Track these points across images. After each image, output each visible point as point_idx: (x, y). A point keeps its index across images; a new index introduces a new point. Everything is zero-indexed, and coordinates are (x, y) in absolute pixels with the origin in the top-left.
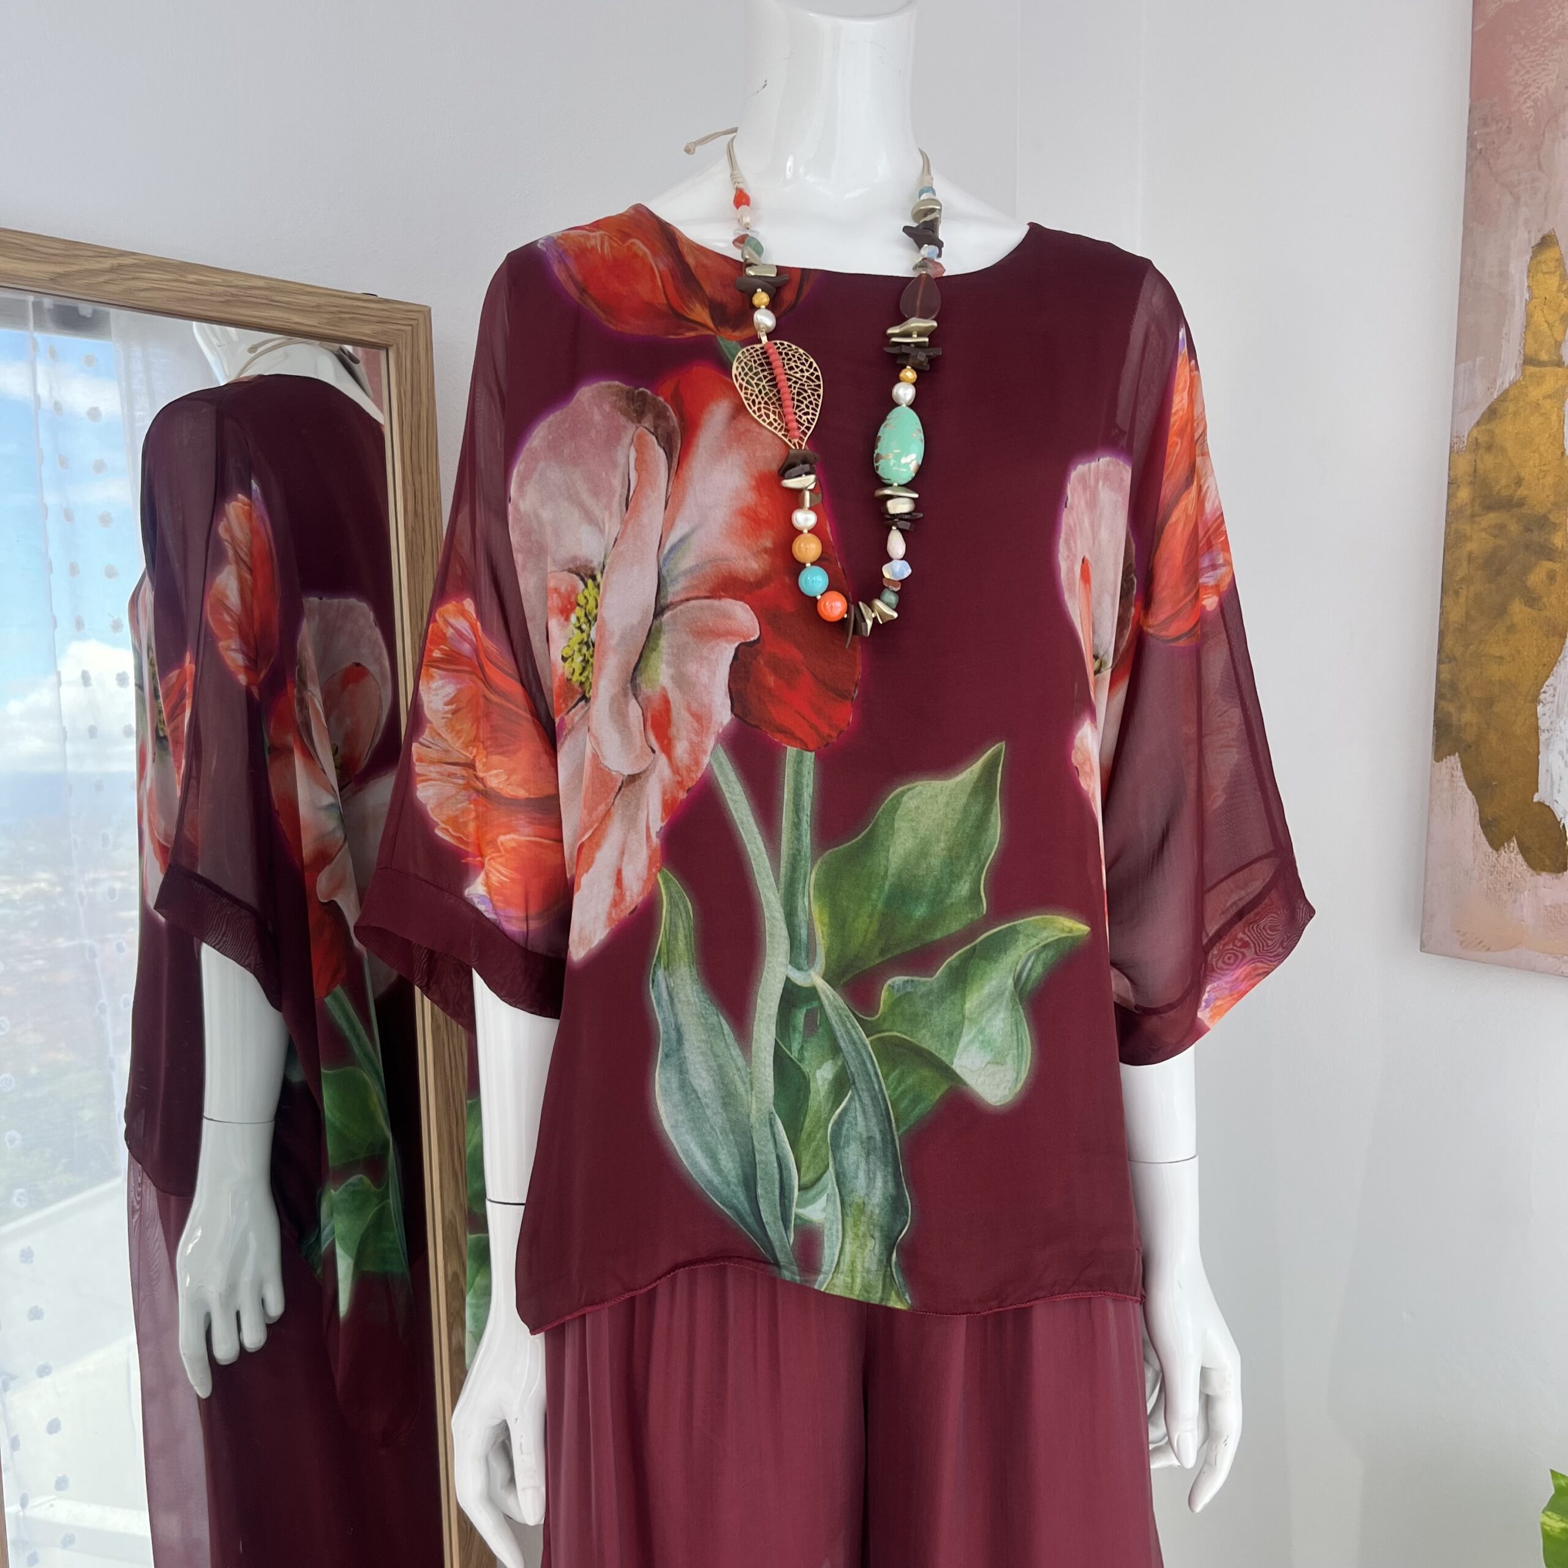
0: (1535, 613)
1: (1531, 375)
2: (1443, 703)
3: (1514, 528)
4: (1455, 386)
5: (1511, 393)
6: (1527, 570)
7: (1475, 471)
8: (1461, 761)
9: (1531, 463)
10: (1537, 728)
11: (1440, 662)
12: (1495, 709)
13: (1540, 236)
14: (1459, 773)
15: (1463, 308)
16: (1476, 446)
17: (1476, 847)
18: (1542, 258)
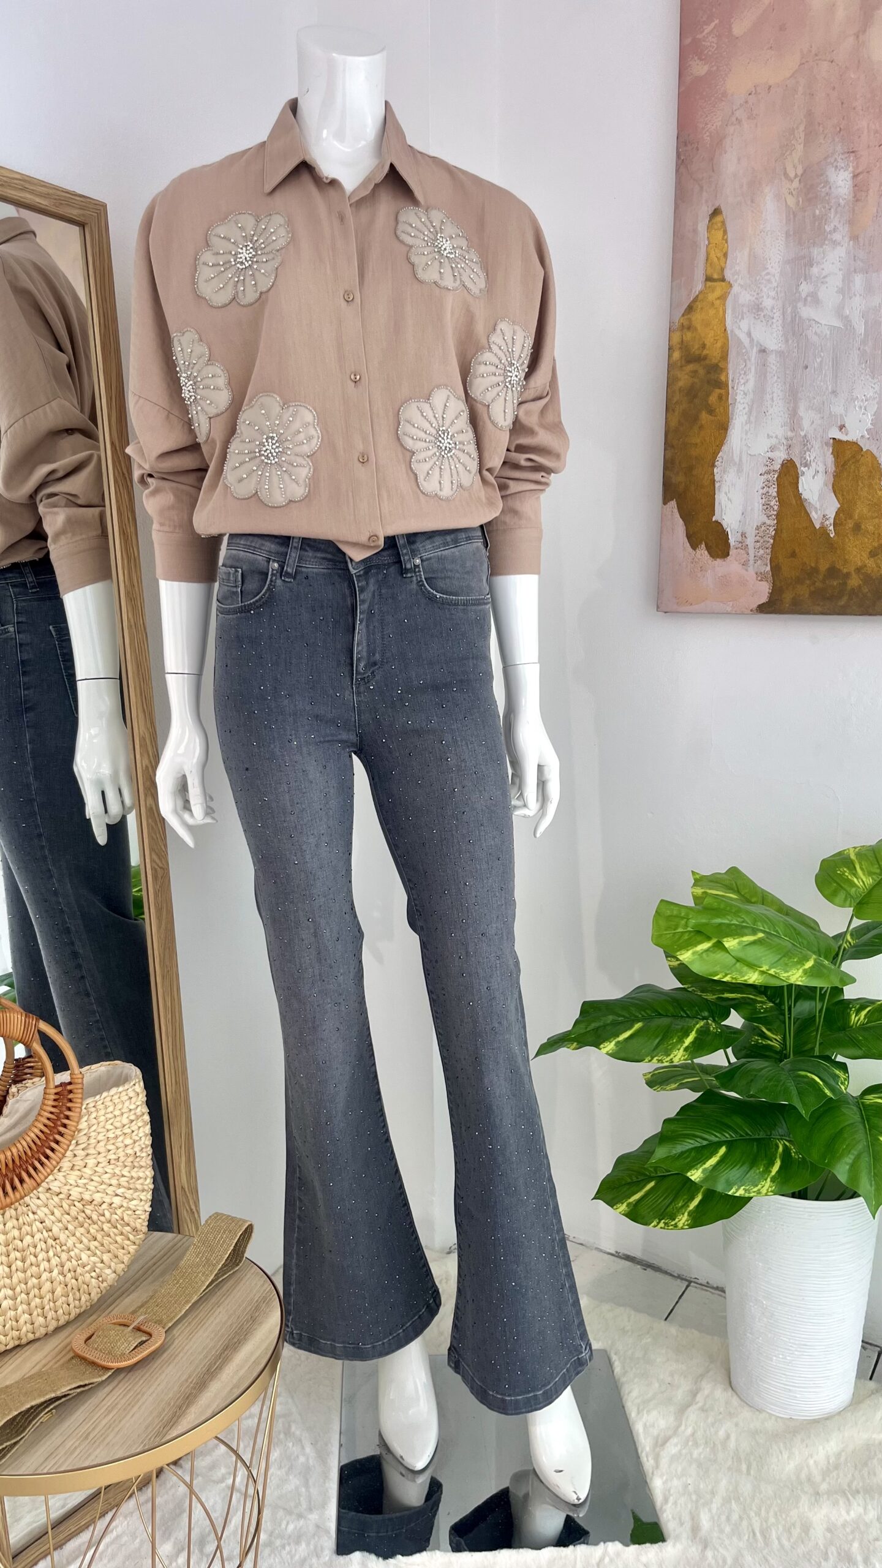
0: (713, 418)
1: (709, 287)
2: (667, 472)
3: (702, 372)
4: (671, 294)
5: (700, 297)
6: (708, 395)
7: (682, 341)
8: (677, 504)
9: (710, 336)
10: (714, 481)
11: (665, 450)
12: (695, 472)
13: (713, 209)
14: (676, 510)
15: (675, 249)
16: (682, 327)
17: (684, 549)
18: (714, 221)
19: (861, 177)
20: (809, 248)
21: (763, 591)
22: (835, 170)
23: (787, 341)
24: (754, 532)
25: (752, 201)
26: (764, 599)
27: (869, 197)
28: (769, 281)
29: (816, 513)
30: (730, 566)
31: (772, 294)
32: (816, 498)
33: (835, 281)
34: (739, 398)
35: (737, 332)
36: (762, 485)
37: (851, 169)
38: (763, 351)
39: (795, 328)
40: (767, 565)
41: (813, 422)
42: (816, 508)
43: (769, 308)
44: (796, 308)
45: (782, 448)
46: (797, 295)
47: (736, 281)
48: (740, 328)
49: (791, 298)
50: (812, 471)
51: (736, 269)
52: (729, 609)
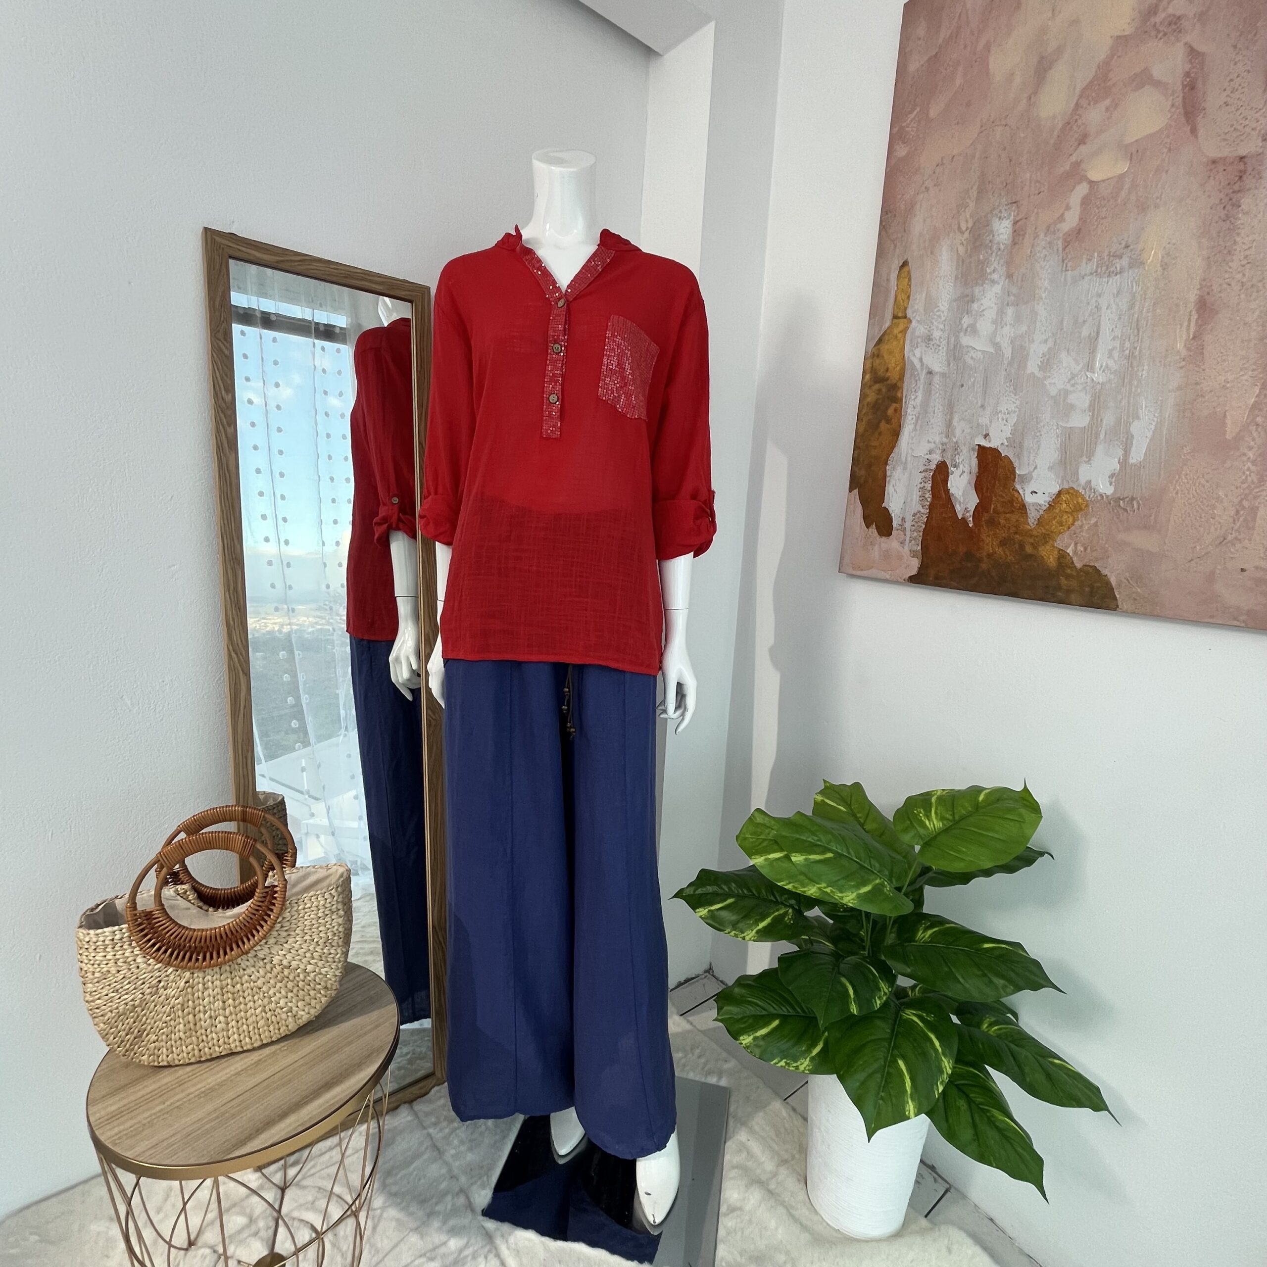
0: (889, 426)
1: (895, 324)
2: (854, 467)
3: (884, 390)
4: (868, 330)
5: (888, 331)
6: (887, 408)
7: (873, 367)
8: (859, 492)
9: (892, 362)
10: (886, 476)
11: (854, 450)
12: (872, 468)
13: (903, 262)
14: (857, 497)
16: (873, 355)
17: (861, 528)
18: (903, 271)
19: (1020, 223)
20: (972, 287)
21: (914, 566)
22: (999, 219)
23: (949, 365)
24: (912, 518)
25: (932, 253)
26: (914, 572)
27: (1025, 240)
28: (939, 316)
29: (960, 506)
30: (892, 543)
31: (941, 326)
32: (961, 494)
33: (990, 314)
34: (909, 411)
35: (912, 358)
36: (920, 481)
37: (1012, 217)
38: (930, 373)
39: (956, 353)
40: (918, 545)
41: (964, 431)
42: (960, 502)
43: (938, 338)
44: (957, 337)
45: (939, 452)
46: (960, 327)
47: (914, 318)
48: (914, 355)
49: (956, 329)
50: (959, 471)
51: (916, 308)
52: (888, 577)
